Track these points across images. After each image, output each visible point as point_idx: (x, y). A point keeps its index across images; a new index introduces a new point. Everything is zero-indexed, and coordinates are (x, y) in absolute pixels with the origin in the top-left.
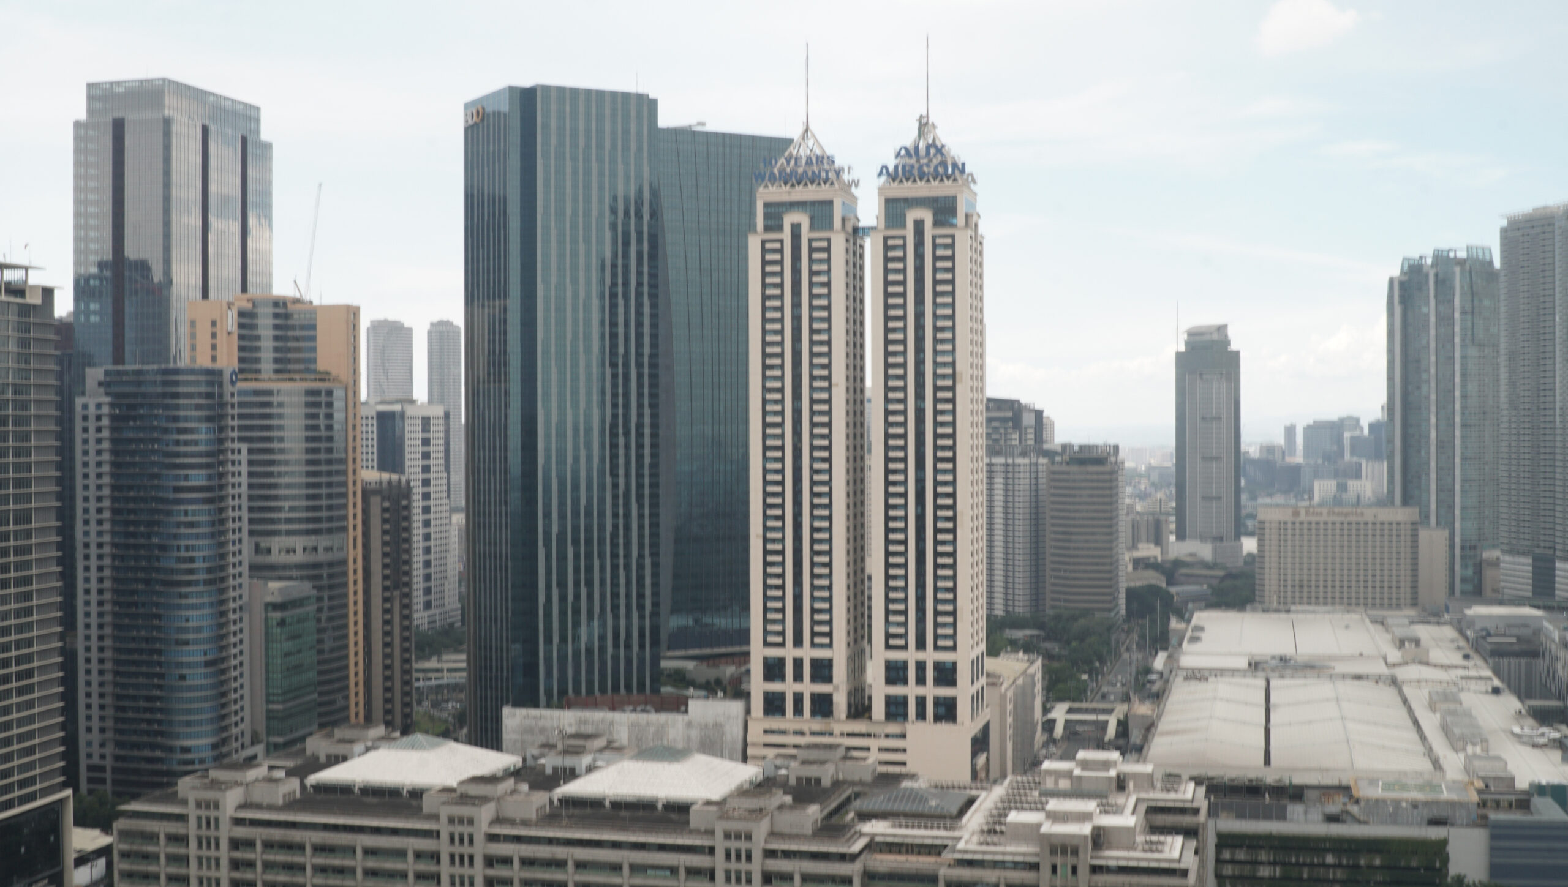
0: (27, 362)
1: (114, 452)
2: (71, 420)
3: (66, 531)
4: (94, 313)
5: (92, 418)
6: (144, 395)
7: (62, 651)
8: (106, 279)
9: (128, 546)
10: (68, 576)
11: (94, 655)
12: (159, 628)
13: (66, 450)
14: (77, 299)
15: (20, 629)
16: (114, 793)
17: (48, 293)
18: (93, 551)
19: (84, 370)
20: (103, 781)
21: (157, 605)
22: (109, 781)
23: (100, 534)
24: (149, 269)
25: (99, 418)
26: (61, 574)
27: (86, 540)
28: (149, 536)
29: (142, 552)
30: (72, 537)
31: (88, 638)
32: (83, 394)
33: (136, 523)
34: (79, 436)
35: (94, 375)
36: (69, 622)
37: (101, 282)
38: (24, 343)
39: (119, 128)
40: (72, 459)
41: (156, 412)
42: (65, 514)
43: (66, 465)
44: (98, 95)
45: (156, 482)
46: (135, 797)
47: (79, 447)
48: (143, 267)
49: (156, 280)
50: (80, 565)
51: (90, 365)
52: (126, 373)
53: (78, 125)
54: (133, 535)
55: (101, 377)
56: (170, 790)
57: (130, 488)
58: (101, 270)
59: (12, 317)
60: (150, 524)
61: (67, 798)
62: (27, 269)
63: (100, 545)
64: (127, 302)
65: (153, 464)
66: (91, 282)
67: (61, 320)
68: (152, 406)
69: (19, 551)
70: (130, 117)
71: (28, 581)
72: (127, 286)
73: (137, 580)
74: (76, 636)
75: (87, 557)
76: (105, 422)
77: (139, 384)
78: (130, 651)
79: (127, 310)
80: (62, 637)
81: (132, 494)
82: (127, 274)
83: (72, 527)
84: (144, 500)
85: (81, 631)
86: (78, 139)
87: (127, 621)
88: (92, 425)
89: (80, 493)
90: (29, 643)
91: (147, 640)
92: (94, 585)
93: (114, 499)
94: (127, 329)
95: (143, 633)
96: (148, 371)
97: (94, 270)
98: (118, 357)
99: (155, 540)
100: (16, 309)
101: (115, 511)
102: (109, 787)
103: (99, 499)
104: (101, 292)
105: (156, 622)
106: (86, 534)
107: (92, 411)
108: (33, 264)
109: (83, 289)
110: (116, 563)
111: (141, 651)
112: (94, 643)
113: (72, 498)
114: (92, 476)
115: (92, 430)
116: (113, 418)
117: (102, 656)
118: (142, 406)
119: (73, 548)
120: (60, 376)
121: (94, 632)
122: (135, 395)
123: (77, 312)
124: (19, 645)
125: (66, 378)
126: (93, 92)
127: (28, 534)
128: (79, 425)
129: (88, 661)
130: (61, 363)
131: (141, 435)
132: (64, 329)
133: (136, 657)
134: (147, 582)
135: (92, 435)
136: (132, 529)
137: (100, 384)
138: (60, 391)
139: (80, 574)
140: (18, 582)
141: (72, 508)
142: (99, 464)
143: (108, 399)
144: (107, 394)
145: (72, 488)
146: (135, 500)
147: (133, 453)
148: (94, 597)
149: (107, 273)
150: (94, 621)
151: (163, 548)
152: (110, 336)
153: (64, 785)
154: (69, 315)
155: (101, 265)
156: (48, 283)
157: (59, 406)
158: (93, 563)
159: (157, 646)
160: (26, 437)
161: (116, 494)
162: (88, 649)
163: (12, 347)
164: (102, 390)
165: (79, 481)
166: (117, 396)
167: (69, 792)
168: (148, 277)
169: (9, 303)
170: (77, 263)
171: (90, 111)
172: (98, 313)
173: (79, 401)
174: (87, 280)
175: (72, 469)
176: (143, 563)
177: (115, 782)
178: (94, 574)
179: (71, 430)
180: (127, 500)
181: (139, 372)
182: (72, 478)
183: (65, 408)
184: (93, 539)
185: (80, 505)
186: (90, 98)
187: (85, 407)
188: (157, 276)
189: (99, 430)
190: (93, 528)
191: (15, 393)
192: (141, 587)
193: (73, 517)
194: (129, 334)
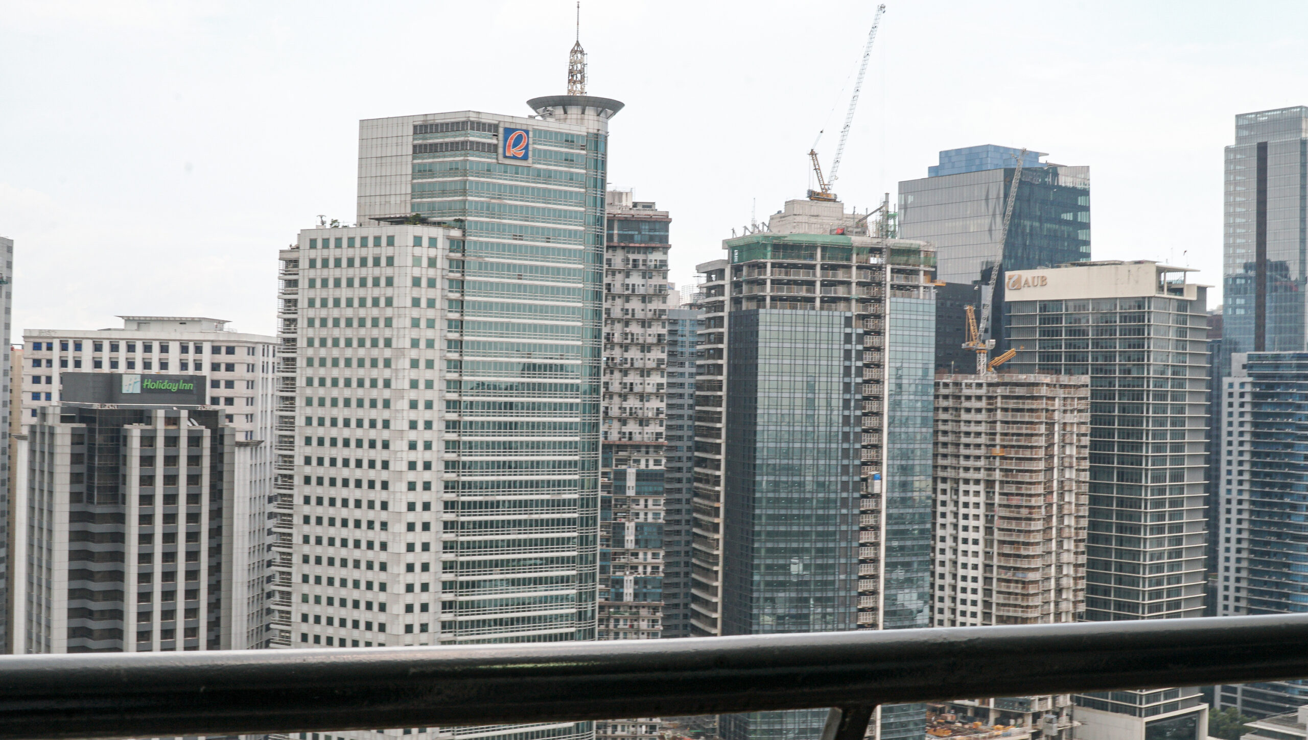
0: (1184, 348)
1: (1255, 425)
2: (1219, 397)
3: (1212, 488)
4: (1240, 307)
5: (1236, 395)
6: (1281, 377)
7: (1206, 588)
8: (1251, 278)
9: (1263, 504)
10: (1212, 525)
11: (1232, 593)
12: (1287, 575)
13: (1214, 421)
14: (1226, 296)
15: (1172, 567)
16: (1244, 712)
17: (1202, 290)
18: (1234, 507)
19: (1230, 355)
20: (1234, 700)
21: (1287, 555)
22: (1239, 701)
23: (1240, 492)
24: (1287, 269)
25: (1242, 395)
26: (1207, 523)
27: (1229, 497)
28: (1282, 496)
29: (1276, 510)
30: (1217, 494)
31: (1227, 579)
32: (1229, 375)
33: (1271, 485)
34: (1225, 410)
35: (1239, 359)
36: (1212, 565)
37: (1246, 282)
38: (1182, 332)
39: (1262, 148)
40: (1219, 429)
41: (1290, 391)
42: (1212, 474)
43: (1213, 434)
44: (1245, 124)
45: (1289, 451)
46: (1261, 717)
47: (1225, 419)
48: (1282, 267)
49: (1293, 279)
50: (1223, 517)
51: (1235, 350)
52: (1266, 357)
53: (1228, 150)
54: (1269, 495)
55: (1245, 361)
56: (1291, 715)
57: (1268, 455)
58: (1247, 272)
59: (1173, 311)
60: (1284, 486)
61: (1204, 710)
62: (1185, 271)
63: (1240, 502)
64: (1267, 298)
65: (1288, 435)
66: (1238, 281)
67: (1211, 312)
68: (1288, 386)
69: (1173, 503)
70: (1272, 141)
71: (1179, 528)
72: (1268, 284)
73: (1271, 534)
74: (1216, 577)
75: (1229, 511)
76: (1247, 398)
77: (1277, 367)
78: (1262, 593)
79: (1268, 305)
80: (1206, 576)
81: (1268, 460)
82: (1268, 273)
83: (1217, 486)
84: (1279, 466)
85: (1221, 573)
86: (1227, 162)
87: (1260, 567)
88: (1236, 401)
89: (1224, 458)
90: (1178, 579)
91: (1277, 585)
92: (1233, 535)
93: (1253, 464)
94: (1267, 312)
95: (1274, 579)
96: (1285, 356)
97: (1241, 271)
98: (1260, 345)
99: (1287, 500)
100: (1176, 304)
101: (1254, 474)
102: (1238, 706)
103: (1241, 463)
104: (1246, 289)
105: (1285, 570)
106: (1229, 491)
107: (1237, 389)
108: (1190, 267)
109: (1231, 288)
110: (1253, 518)
111: (1271, 594)
112: (1232, 584)
113: (1218, 461)
114: (1235, 443)
115: (1236, 405)
116: (1255, 395)
117: (1238, 595)
118: (1279, 385)
119: (1217, 503)
120: (1211, 359)
121: (1232, 574)
122: (1273, 376)
123: (1225, 307)
124: (1170, 580)
125: (1216, 361)
126: (1241, 123)
127: (1181, 489)
128: (1225, 400)
129: (1226, 598)
130: (1211, 349)
131: (1278, 410)
132: (1215, 321)
133: (1267, 598)
134: (1279, 535)
135: (1236, 409)
136: (1267, 490)
137: (1244, 367)
138: (1210, 372)
139: (1223, 525)
140: (1172, 528)
141: (1218, 469)
142: (1241, 424)
143: (1251, 379)
144: (1250, 375)
145: (1218, 453)
146: (1270, 465)
147: (1270, 425)
148: (1233, 545)
149: (1252, 273)
150: (1233, 565)
151: (1294, 507)
152: (1253, 326)
153: (1202, 700)
154: (1218, 309)
155: (1247, 267)
156: (1202, 283)
157: (1210, 385)
158: (1234, 516)
159: (1286, 591)
160: (1181, 409)
161: (1255, 459)
162: (1226, 588)
163: (1172, 335)
164: (1245, 371)
165: (1224, 448)
166: (1258, 376)
167: (1205, 706)
168: (1286, 276)
169: (1170, 299)
170: (1226, 266)
171: (1239, 139)
172: (1244, 307)
173: (1226, 381)
174: (1235, 279)
175: (1218, 437)
176: (1276, 519)
177: (1245, 703)
178: (1234, 526)
179: (1219, 405)
180: (1265, 465)
181: (1277, 357)
182: (1218, 445)
183: (1214, 385)
184: (1234, 496)
185: (1224, 467)
186: (1238, 127)
187: (1231, 385)
188: (1294, 274)
189: (1242, 405)
190: (1235, 487)
191: (1174, 373)
192: (1273, 539)
193: (1218, 477)
194: (1269, 325)
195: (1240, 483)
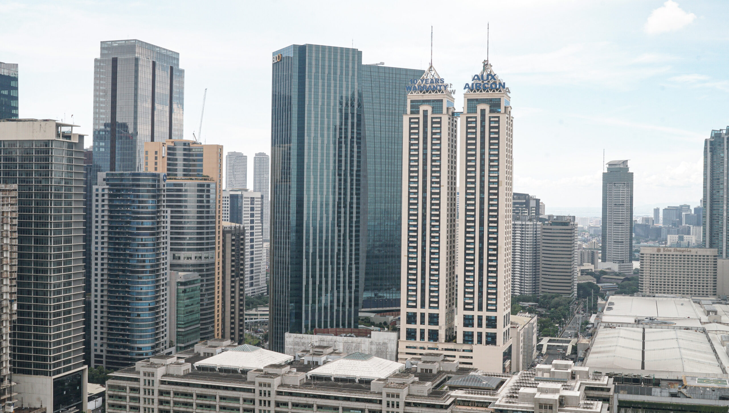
0: (71, 169)
1: (110, 211)
2: (91, 196)
3: (87, 246)
4: (102, 147)
5: (100, 195)
6: (124, 185)
7: (85, 302)
8: (108, 131)
9: (115, 254)
10: (88, 267)
11: (99, 304)
12: (128, 292)
13: (88, 210)
14: (94, 141)
15: (66, 291)
16: (107, 368)
17: (81, 137)
18: (99, 256)
19: (97, 173)
20: (101, 362)
21: (128, 282)
22: (104, 362)
23: (103, 248)
24: (127, 127)
25: (103, 195)
26: (85, 266)
27: (96, 251)
28: (125, 250)
29: (122, 257)
30: (90, 250)
31: (96, 296)
32: (96, 184)
33: (119, 244)
34: (94, 203)
35: (101, 175)
36: (88, 289)
37: (105, 133)
38: (70, 160)
39: (115, 61)
40: (91, 214)
41: (129, 193)
42: (87, 239)
43: (88, 217)
44: (106, 46)
45: (128, 225)
46: (116, 370)
47: (94, 208)
48: (124, 126)
49: (130, 133)
50: (93, 262)
51: (100, 171)
52: (116, 175)
53: (96, 60)
54: (118, 249)
55: (105, 177)
56: (132, 367)
57: (117, 228)
58: (106, 128)
59: (65, 148)
60: (126, 244)
61: (86, 369)
62: (72, 126)
63: (102, 254)
64: (117, 142)
65: (127, 216)
66: (101, 133)
67: (86, 150)
68: (127, 190)
69: (66, 255)
70: (119, 57)
71: (70, 269)
72: (117, 135)
73: (119, 270)
74: (90, 295)
75: (96, 259)
76: (106, 197)
77: (122, 180)
78: (115, 303)
79: (117, 146)
80: (85, 295)
81: (117, 230)
82: (117, 129)
83: (90, 245)
84: (123, 233)
85: (93, 293)
86: (96, 67)
87: (114, 289)
88: (100, 198)
89: (94, 230)
90: (69, 298)
91: (123, 298)
92: (99, 272)
93: (109, 233)
94: (117, 150)
95: (121, 295)
96: (126, 174)
97: (102, 127)
98: (113, 168)
99: (128, 252)
100: (67, 144)
101: (110, 238)
102: (104, 365)
103: (103, 232)
104: (105, 137)
105: (127, 290)
106: (96, 248)
107: (100, 192)
108: (75, 124)
109: (97, 136)
110: (110, 262)
111: (120, 303)
112: (99, 299)
113: (90, 232)
114: (100, 222)
115: (100, 201)
116: (110, 195)
117: (102, 304)
118: (123, 190)
119: (90, 255)
120: (86, 175)
121: (99, 293)
122: (120, 185)
123: (94, 147)
124: (65, 298)
125: (89, 176)
126: (104, 46)
127: (70, 248)
128: (94, 198)
129: (96, 306)
130: (87, 170)
131: (122, 203)
132: (89, 154)
133: (118, 305)
134: (123, 271)
135: (100, 203)
136: (117, 246)
137: (104, 180)
138: (86, 183)
139: (93, 267)
140: (65, 270)
141: (90, 236)
142: (103, 211)
143: (108, 187)
144: (107, 184)
145: (91, 227)
146: (119, 233)
147: (118, 212)
148: (99, 278)
149: (108, 129)
150: (99, 288)
151: (131, 255)
152: (109, 158)
153: (84, 363)
154: (90, 148)
155: (106, 125)
156: (81, 133)
157: (86, 190)
158: (99, 262)
159: (128, 301)
160: (70, 203)
161: (110, 230)
162: (96, 301)
163: (65, 162)
164: (105, 182)
165: (94, 224)
166: (112, 185)
167: (86, 367)
168: (126, 131)
169: (63, 141)
170: (95, 124)
171: (102, 54)
172: (104, 147)
173: (94, 187)
174: (99, 132)
175: (91, 218)
176: (122, 263)
177: (107, 363)
178: (99, 267)
179: (91, 200)
180: (116, 233)
181: (122, 175)
182: (91, 223)
183: (88, 190)
184: (99, 251)
185: (94, 235)
186: (102, 48)
187: (97, 190)
188: (131, 130)
189: (103, 201)
190: (100, 246)
191: (66, 183)
192: (121, 273)
193: (90, 241)
194: (118, 157)
195: (103, 243)
